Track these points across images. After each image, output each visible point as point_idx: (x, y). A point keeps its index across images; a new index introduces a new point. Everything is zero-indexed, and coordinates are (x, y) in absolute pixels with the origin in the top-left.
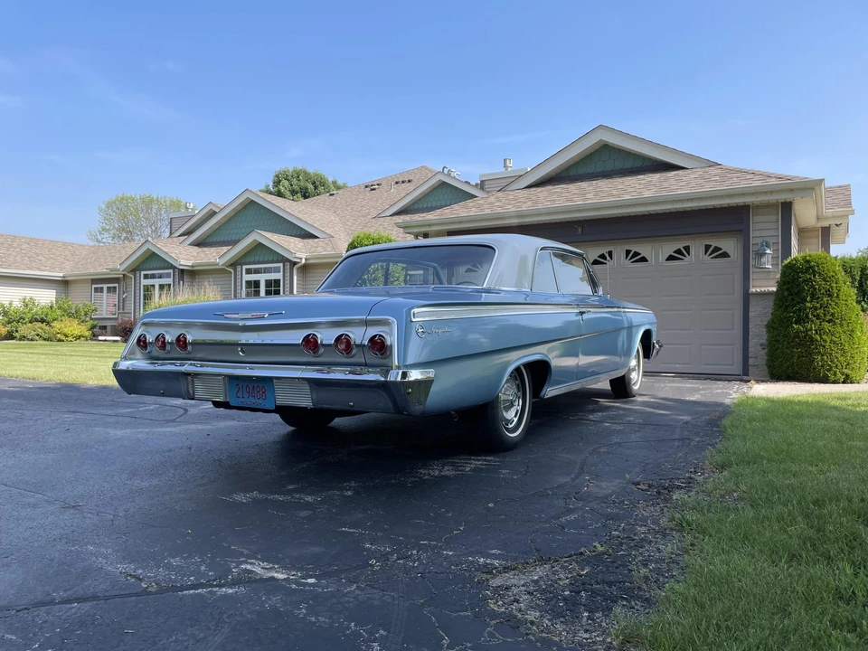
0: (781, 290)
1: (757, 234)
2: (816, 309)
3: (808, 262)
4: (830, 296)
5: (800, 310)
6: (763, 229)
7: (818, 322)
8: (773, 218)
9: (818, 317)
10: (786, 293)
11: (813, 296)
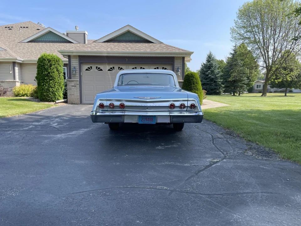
0: (185, 81)
1: (176, 65)
2: (194, 87)
3: (192, 74)
4: (197, 83)
5: (190, 87)
6: (177, 64)
7: (194, 90)
8: (180, 61)
9: (194, 89)
10: (187, 83)
11: (193, 84)
